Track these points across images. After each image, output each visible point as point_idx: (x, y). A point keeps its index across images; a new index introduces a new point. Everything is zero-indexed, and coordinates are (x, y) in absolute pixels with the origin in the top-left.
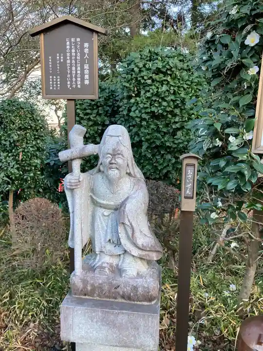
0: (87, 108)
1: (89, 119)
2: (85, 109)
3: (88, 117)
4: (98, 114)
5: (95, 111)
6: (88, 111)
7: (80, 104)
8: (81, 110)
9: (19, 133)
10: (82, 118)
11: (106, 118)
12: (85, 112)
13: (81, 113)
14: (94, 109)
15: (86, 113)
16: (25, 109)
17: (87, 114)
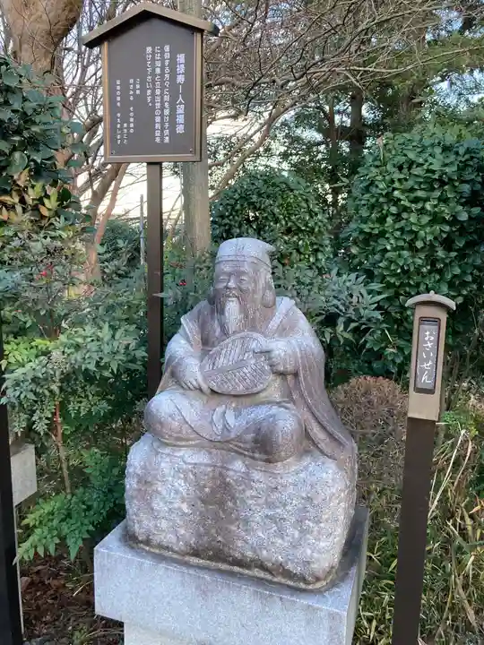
0: (416, 187)
1: (422, 211)
2: (412, 190)
3: (420, 206)
4: (443, 200)
5: (437, 194)
6: (420, 194)
7: (399, 180)
8: (403, 191)
9: (286, 238)
10: (406, 209)
11: (460, 208)
12: (412, 195)
13: (402, 197)
14: (433, 189)
15: (416, 198)
16: (295, 191)
17: (416, 200)
